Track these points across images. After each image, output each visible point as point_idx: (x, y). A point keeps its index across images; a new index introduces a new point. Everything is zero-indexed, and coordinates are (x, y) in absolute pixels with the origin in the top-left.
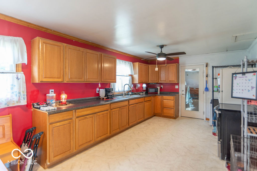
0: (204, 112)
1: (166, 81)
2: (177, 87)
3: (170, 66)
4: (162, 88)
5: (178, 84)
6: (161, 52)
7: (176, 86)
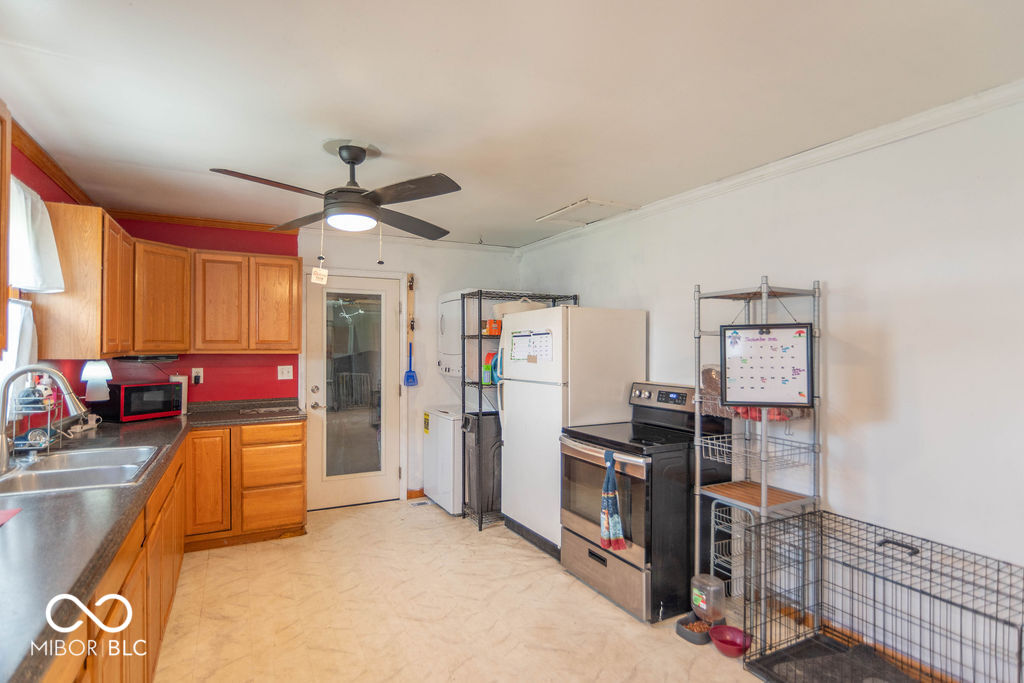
0: (400, 469)
1: (237, 341)
2: (284, 373)
3: (265, 265)
4: (201, 381)
5: (292, 359)
6: (353, 181)
7: (279, 368)
